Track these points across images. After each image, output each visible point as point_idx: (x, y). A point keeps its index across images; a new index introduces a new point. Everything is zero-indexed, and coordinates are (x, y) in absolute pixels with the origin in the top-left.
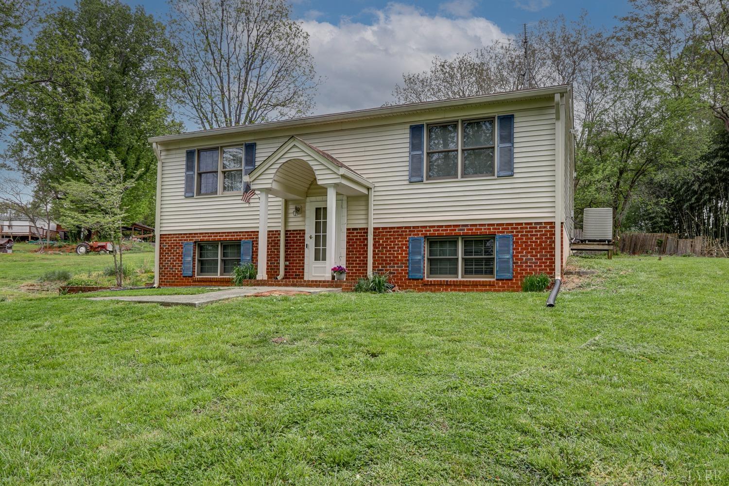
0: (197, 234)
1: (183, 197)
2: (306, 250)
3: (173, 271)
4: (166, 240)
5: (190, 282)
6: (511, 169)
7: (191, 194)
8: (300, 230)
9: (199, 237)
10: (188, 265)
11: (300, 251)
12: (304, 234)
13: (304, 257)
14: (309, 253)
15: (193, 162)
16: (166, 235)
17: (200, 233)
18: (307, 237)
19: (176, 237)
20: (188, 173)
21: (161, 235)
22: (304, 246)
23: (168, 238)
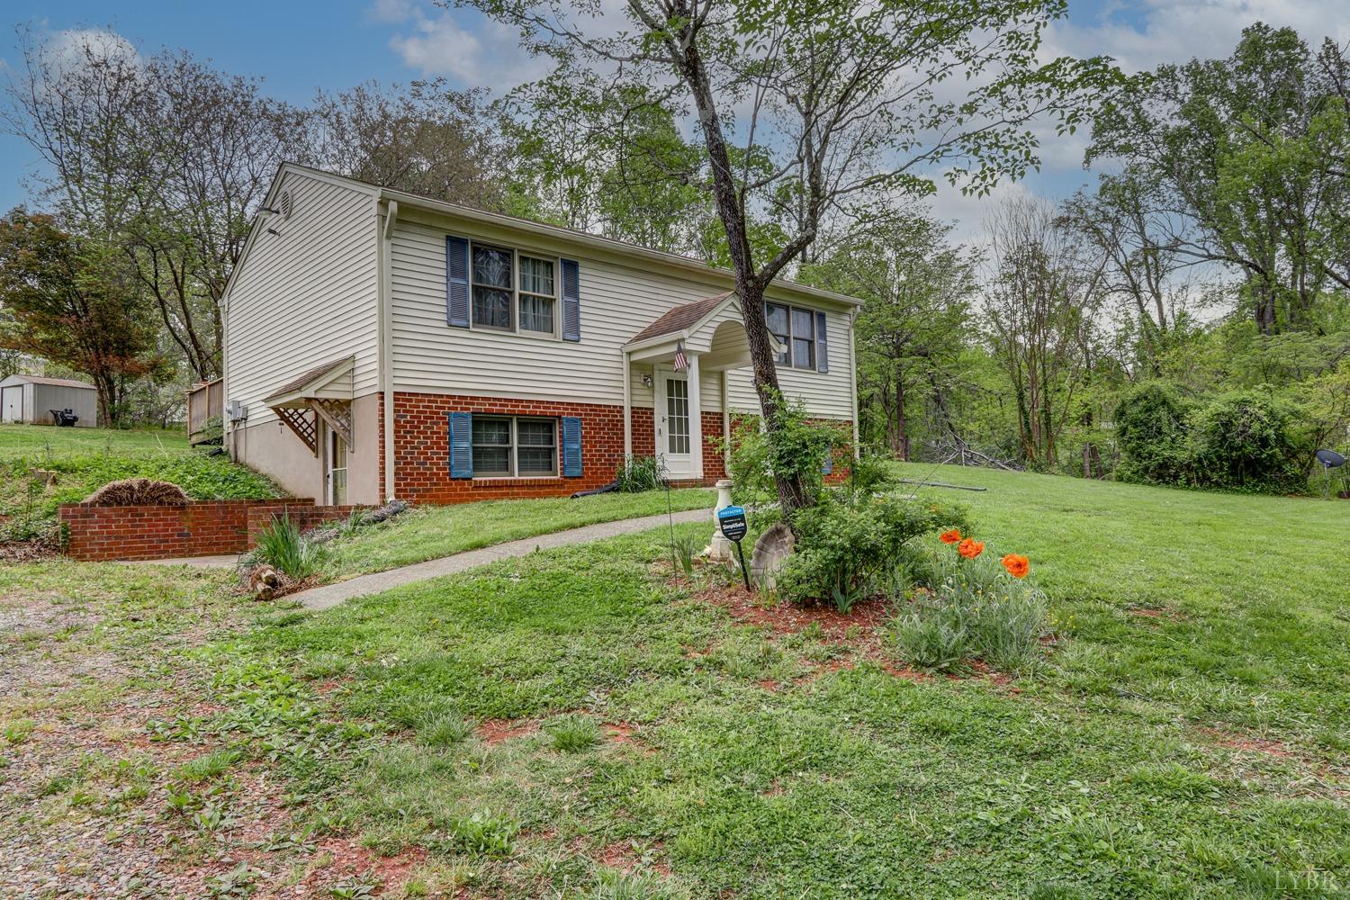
0: (477, 398)
1: (445, 325)
2: (657, 439)
3: (428, 469)
4: (405, 406)
5: (468, 489)
6: (827, 367)
7: (464, 323)
8: (646, 409)
9: (481, 404)
10: (463, 457)
11: (647, 439)
12: (653, 414)
13: (653, 447)
14: (662, 442)
15: (465, 262)
16: (404, 394)
17: (484, 398)
18: (657, 418)
19: (429, 401)
20: (453, 280)
21: (395, 393)
22: (653, 431)
23: (411, 400)
